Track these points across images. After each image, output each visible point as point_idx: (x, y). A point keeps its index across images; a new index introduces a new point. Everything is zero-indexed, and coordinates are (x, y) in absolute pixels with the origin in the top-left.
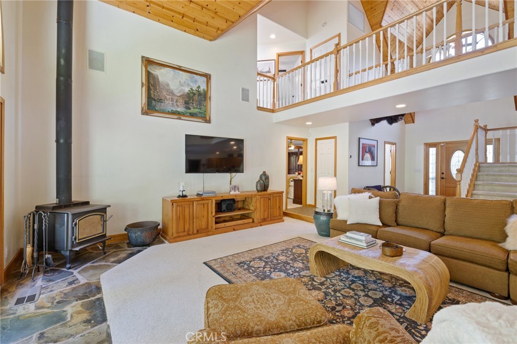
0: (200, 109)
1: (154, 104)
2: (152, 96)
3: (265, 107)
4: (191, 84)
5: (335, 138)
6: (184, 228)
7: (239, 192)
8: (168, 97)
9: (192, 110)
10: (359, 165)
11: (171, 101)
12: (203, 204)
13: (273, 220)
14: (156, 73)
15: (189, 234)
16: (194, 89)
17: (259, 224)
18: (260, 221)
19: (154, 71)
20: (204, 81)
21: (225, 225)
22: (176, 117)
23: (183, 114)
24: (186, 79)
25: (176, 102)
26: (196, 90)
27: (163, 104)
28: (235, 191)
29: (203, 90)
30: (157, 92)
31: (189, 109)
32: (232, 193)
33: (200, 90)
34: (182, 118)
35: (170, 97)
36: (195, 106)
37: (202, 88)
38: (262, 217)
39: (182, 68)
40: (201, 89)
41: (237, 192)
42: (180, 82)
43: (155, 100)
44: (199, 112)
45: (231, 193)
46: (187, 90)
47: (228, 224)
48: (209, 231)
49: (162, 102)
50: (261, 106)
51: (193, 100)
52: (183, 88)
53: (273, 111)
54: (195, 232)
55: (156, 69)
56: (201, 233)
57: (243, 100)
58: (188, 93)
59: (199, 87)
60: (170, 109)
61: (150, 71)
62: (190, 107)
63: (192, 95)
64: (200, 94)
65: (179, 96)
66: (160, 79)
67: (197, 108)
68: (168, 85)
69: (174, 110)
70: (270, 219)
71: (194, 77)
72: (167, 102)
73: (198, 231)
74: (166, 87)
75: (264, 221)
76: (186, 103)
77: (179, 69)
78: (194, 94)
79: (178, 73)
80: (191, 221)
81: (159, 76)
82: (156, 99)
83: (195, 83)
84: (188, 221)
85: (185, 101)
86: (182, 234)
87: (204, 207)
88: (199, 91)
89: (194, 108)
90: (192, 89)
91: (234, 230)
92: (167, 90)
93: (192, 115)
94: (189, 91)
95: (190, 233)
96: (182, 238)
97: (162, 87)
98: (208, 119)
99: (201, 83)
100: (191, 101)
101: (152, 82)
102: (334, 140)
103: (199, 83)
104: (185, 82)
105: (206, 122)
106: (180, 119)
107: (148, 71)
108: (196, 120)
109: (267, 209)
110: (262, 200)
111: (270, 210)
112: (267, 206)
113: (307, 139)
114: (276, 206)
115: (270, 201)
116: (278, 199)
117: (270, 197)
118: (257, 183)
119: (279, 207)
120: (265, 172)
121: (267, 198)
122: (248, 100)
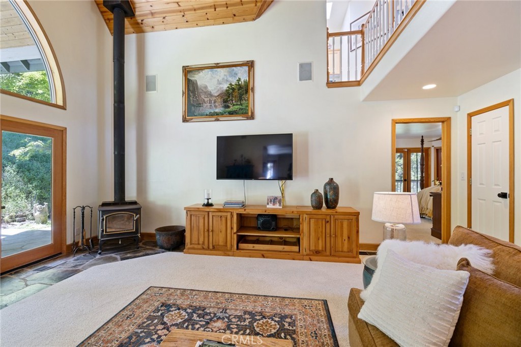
0: (241, 105)
1: (194, 109)
2: (192, 102)
3: (345, 79)
4: (230, 79)
6: (199, 240)
7: (280, 205)
8: (206, 99)
9: (232, 108)
11: (210, 103)
12: (221, 217)
13: (334, 256)
14: (195, 79)
15: (203, 248)
16: (233, 84)
17: (308, 257)
18: (308, 252)
19: (193, 77)
20: (245, 71)
21: (254, 247)
22: (213, 119)
23: (222, 114)
24: (225, 75)
25: (214, 103)
26: (236, 84)
27: (201, 108)
28: (274, 205)
29: (244, 81)
30: (196, 97)
31: (228, 107)
32: (270, 206)
33: (240, 83)
34: (221, 119)
35: (208, 99)
36: (235, 103)
37: (242, 80)
38: (312, 248)
39: (220, 65)
40: (242, 82)
41: (277, 206)
42: (218, 80)
43: (194, 106)
44: (240, 109)
45: (268, 206)
46: (225, 86)
47: (257, 246)
48: (228, 251)
49: (201, 106)
50: (337, 79)
51: (232, 97)
52: (221, 86)
53: (358, 83)
54: (211, 247)
55: (195, 74)
56: (218, 250)
57: (301, 80)
58: (227, 90)
59: (239, 80)
60: (208, 111)
61: (190, 78)
62: (230, 105)
63: (231, 91)
64: (240, 87)
65: (218, 96)
66: (199, 83)
67: (237, 105)
68: (206, 87)
69: (213, 112)
70: (328, 253)
71: (233, 70)
72: (205, 105)
73: (214, 247)
74: (204, 90)
75: (316, 254)
76: (225, 101)
77: (218, 66)
78: (233, 89)
79: (216, 71)
80: (206, 234)
81: (198, 81)
82: (195, 104)
83: (235, 77)
84: (202, 233)
85: (224, 100)
86: (196, 246)
87: (221, 220)
88: (239, 85)
89: (234, 105)
90: (231, 84)
91: (263, 256)
92: (205, 93)
93: (231, 113)
94: (228, 87)
95: (205, 247)
96: (196, 251)
97: (201, 91)
98: (250, 114)
99: (242, 75)
100: (231, 98)
101: (191, 88)
103: (239, 76)
104: (223, 79)
105: (248, 119)
106: (218, 120)
107: (188, 79)
108: (236, 118)
109: (322, 237)
110: (312, 221)
111: (328, 239)
112: (322, 232)
113: (449, 118)
114: (342, 235)
115: (328, 225)
116: (345, 224)
117: (328, 219)
118: (312, 196)
119: (349, 238)
120: (332, 179)
121: (322, 219)
122: (309, 78)
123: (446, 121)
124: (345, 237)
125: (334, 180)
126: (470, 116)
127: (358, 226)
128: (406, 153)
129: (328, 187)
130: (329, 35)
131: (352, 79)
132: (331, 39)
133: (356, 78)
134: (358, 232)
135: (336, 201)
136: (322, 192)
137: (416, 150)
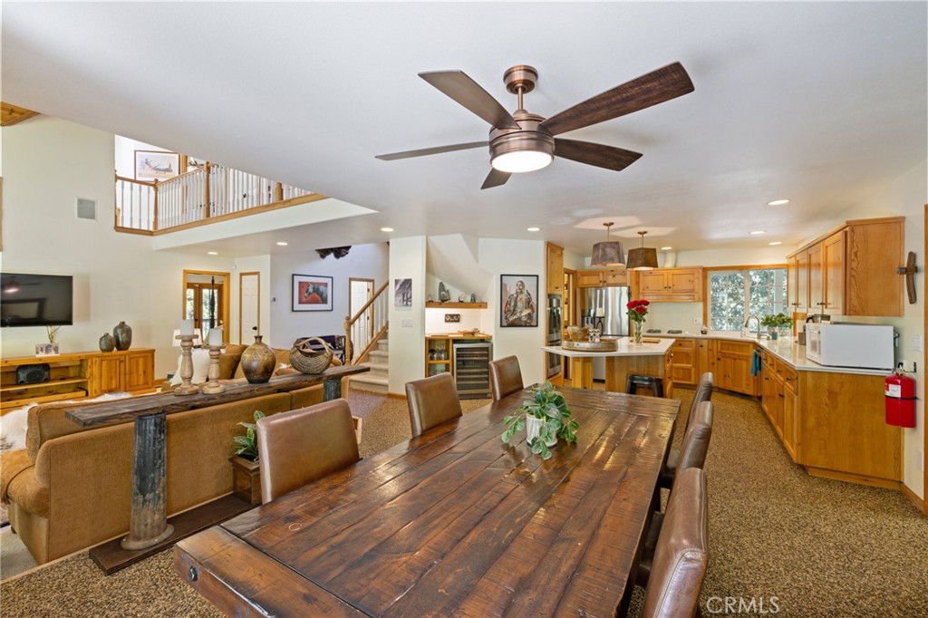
3: (136, 226)
5: (257, 273)
7: (58, 353)
10: (293, 311)
28: (48, 353)
38: (105, 388)
41: (54, 355)
45: (39, 356)
50: (127, 225)
53: (151, 233)
57: (80, 215)
102: (257, 276)
109: (116, 376)
110: (104, 363)
111: (122, 378)
112: (116, 372)
113: (229, 274)
114: (137, 372)
115: (122, 365)
116: (141, 361)
117: (122, 358)
118: (101, 339)
119: (145, 372)
120: (123, 323)
121: (116, 360)
122: (92, 216)
123: (227, 275)
124: (141, 372)
125: (126, 323)
126: (242, 275)
127: (153, 362)
128: (198, 289)
129: (119, 331)
130: (117, 178)
131: (144, 227)
132: (119, 182)
133: (148, 227)
134: (153, 366)
135: (128, 343)
136: (112, 334)
137: (206, 286)
